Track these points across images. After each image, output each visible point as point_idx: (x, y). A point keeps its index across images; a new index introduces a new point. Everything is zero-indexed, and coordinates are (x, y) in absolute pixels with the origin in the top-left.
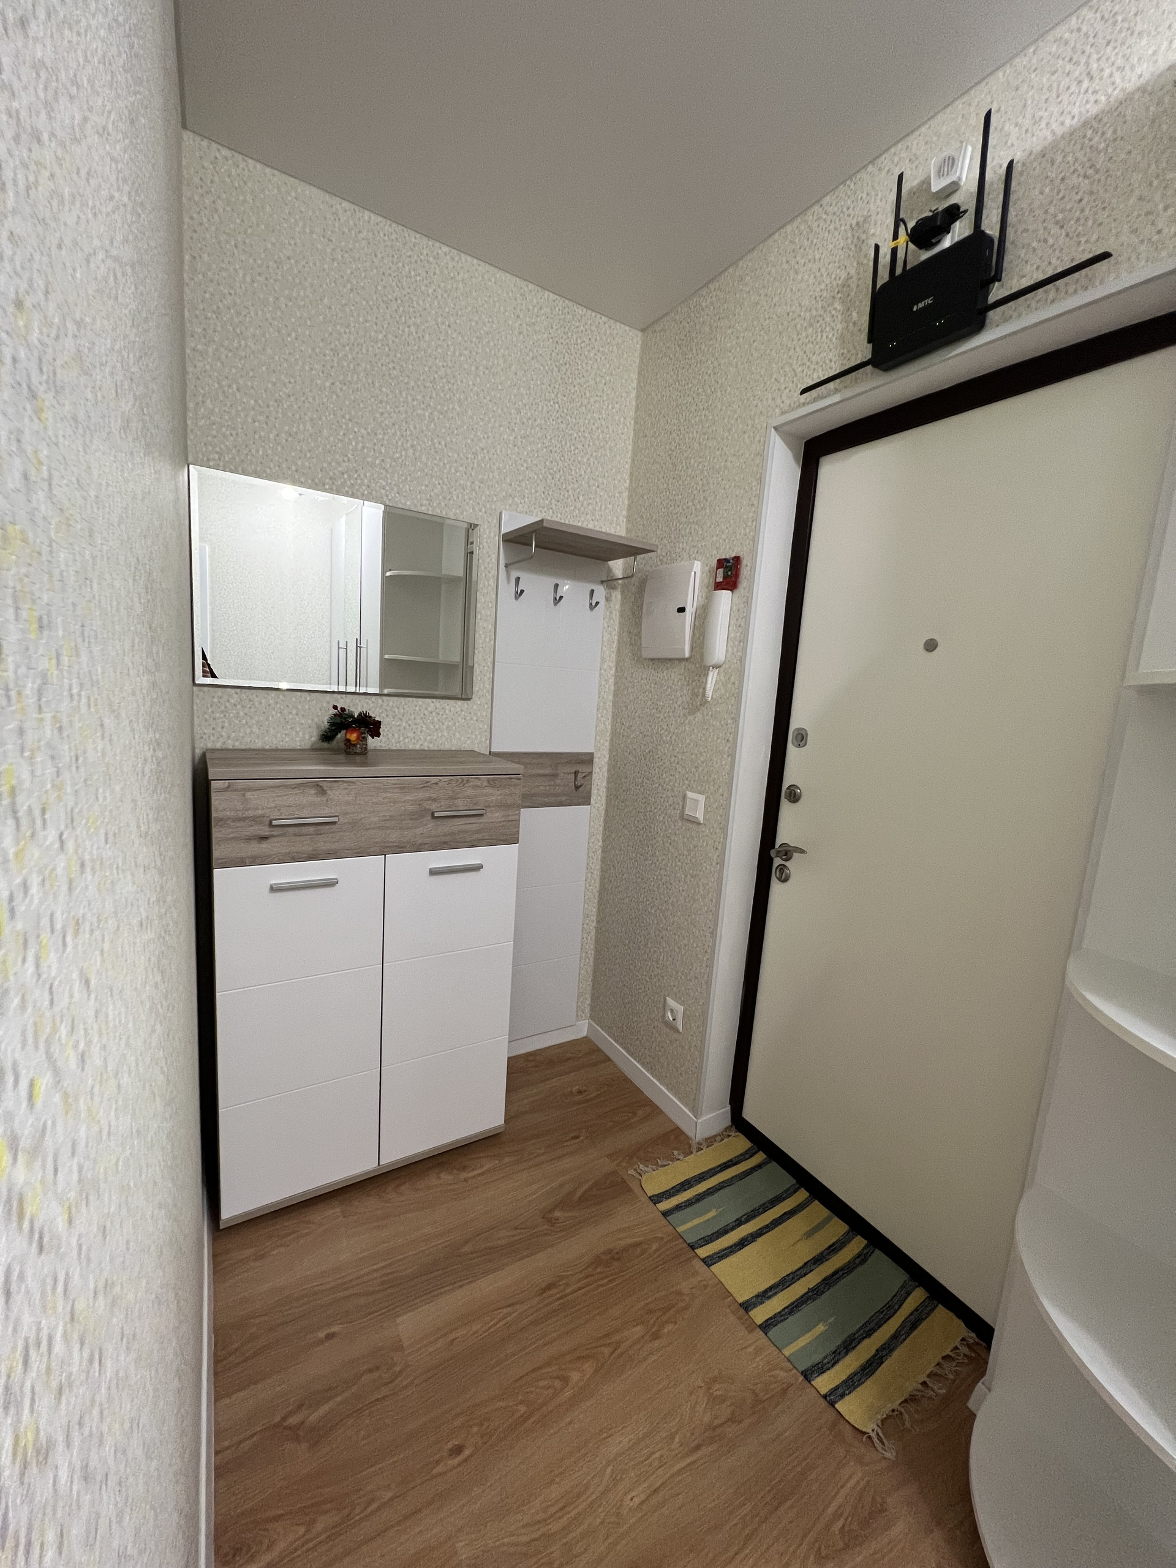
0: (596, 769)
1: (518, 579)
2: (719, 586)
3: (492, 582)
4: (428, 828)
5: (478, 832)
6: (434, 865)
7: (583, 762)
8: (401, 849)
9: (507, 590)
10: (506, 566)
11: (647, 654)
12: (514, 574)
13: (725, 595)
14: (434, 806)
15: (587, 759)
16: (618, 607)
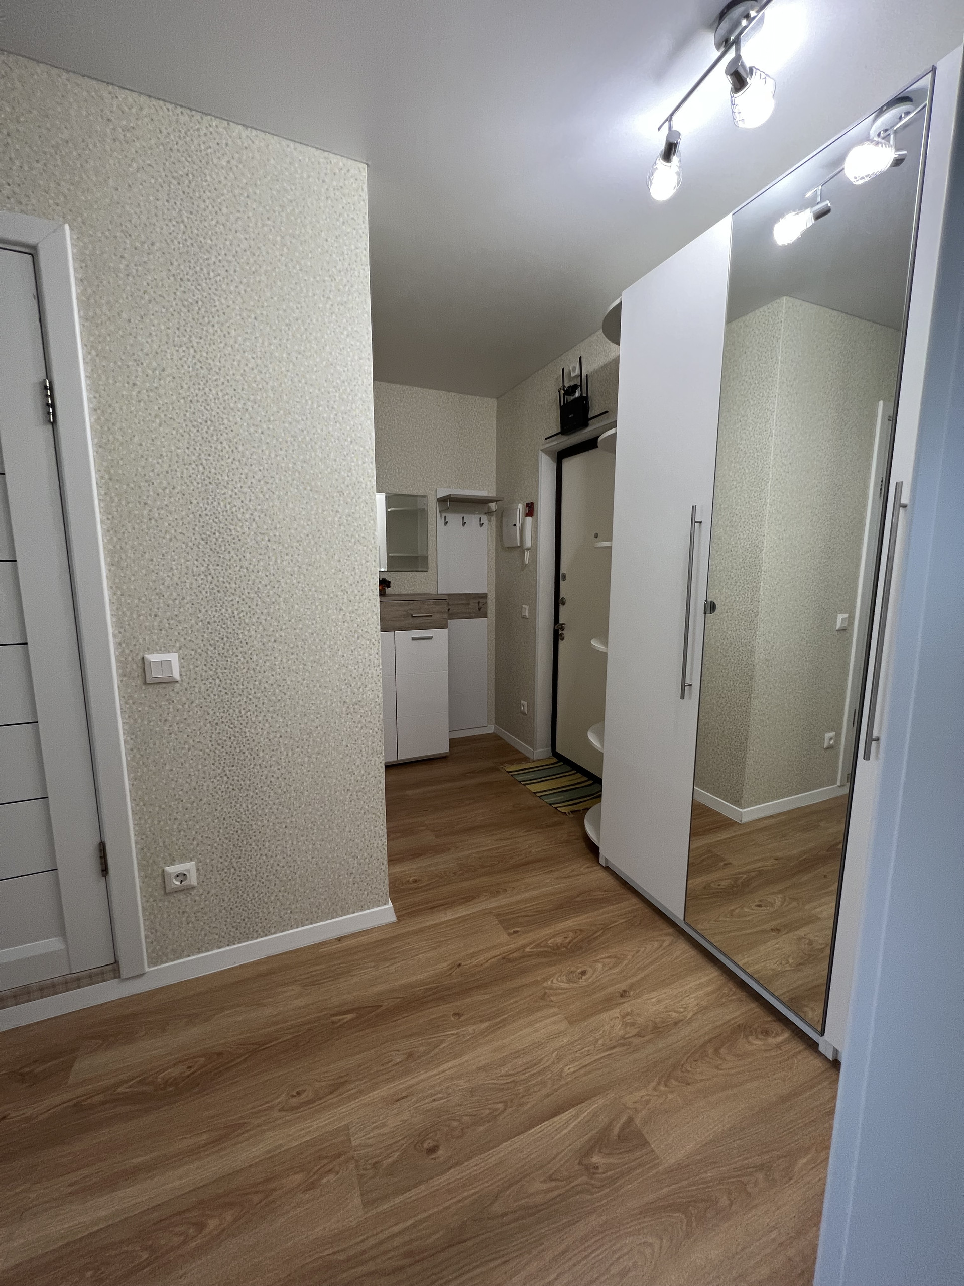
0: (489, 602)
1: (445, 517)
2: (527, 515)
3: (434, 519)
4: (411, 621)
5: (430, 623)
6: (413, 636)
7: (482, 598)
8: (401, 629)
9: (441, 522)
10: (440, 512)
11: (506, 545)
12: (444, 515)
13: (529, 519)
14: (412, 612)
15: (484, 596)
16: (494, 524)
